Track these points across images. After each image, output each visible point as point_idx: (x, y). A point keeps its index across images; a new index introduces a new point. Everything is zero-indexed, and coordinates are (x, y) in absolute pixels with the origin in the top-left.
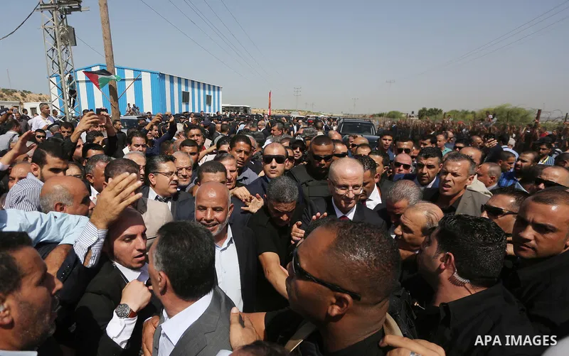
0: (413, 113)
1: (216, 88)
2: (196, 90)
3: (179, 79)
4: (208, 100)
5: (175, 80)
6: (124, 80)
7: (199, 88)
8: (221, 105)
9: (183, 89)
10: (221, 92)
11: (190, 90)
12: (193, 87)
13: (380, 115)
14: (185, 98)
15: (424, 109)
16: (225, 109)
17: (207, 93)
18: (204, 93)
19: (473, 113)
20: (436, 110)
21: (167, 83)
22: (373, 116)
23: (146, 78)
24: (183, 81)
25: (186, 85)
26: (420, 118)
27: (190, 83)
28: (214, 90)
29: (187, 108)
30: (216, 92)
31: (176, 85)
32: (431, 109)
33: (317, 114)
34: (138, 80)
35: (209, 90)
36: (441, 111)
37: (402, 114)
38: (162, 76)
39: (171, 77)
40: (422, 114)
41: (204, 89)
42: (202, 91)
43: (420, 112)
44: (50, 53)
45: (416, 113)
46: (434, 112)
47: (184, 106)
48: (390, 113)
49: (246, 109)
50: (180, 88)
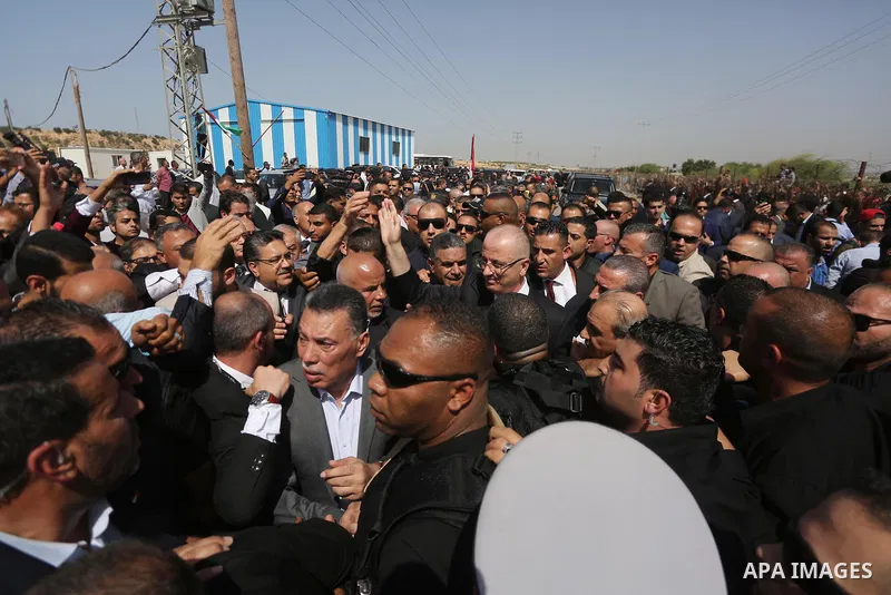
0: (675, 166)
1: (407, 133)
2: (379, 135)
3: (356, 120)
4: (395, 148)
5: (350, 122)
6: (281, 121)
7: (383, 132)
8: (414, 155)
9: (361, 133)
10: (412, 138)
11: (370, 134)
12: (374, 130)
13: (631, 169)
14: (364, 145)
15: (690, 162)
16: (418, 161)
17: (394, 139)
18: (390, 139)
19: (758, 166)
20: (706, 162)
21: (339, 125)
22: (620, 170)
23: (310, 119)
24: (361, 123)
25: (366, 128)
26: (684, 174)
27: (370, 126)
28: (403, 135)
29: (366, 160)
30: (407, 138)
31: (351, 128)
32: (701, 162)
33: (545, 167)
34: (299, 121)
35: (397, 134)
36: (713, 164)
37: (659, 167)
38: (332, 116)
39: (345, 118)
40: (688, 167)
41: (390, 133)
42: (386, 136)
43: (684, 165)
44: (171, 83)
45: (679, 166)
46: (705, 165)
47: (362, 156)
48: (643, 166)
49: (446, 161)
50: (356, 132)
